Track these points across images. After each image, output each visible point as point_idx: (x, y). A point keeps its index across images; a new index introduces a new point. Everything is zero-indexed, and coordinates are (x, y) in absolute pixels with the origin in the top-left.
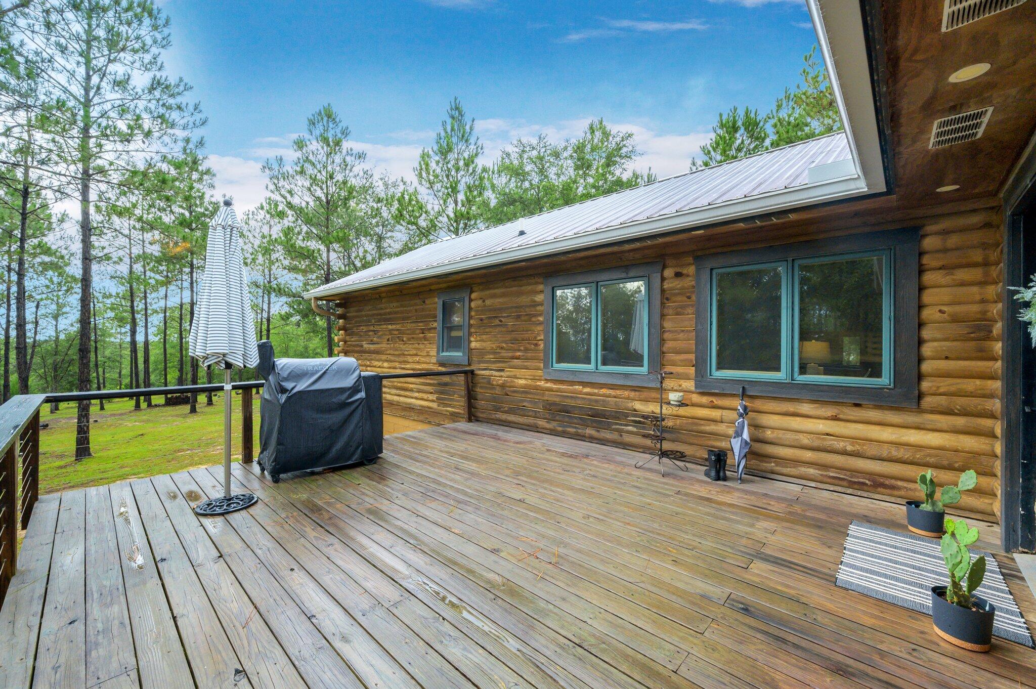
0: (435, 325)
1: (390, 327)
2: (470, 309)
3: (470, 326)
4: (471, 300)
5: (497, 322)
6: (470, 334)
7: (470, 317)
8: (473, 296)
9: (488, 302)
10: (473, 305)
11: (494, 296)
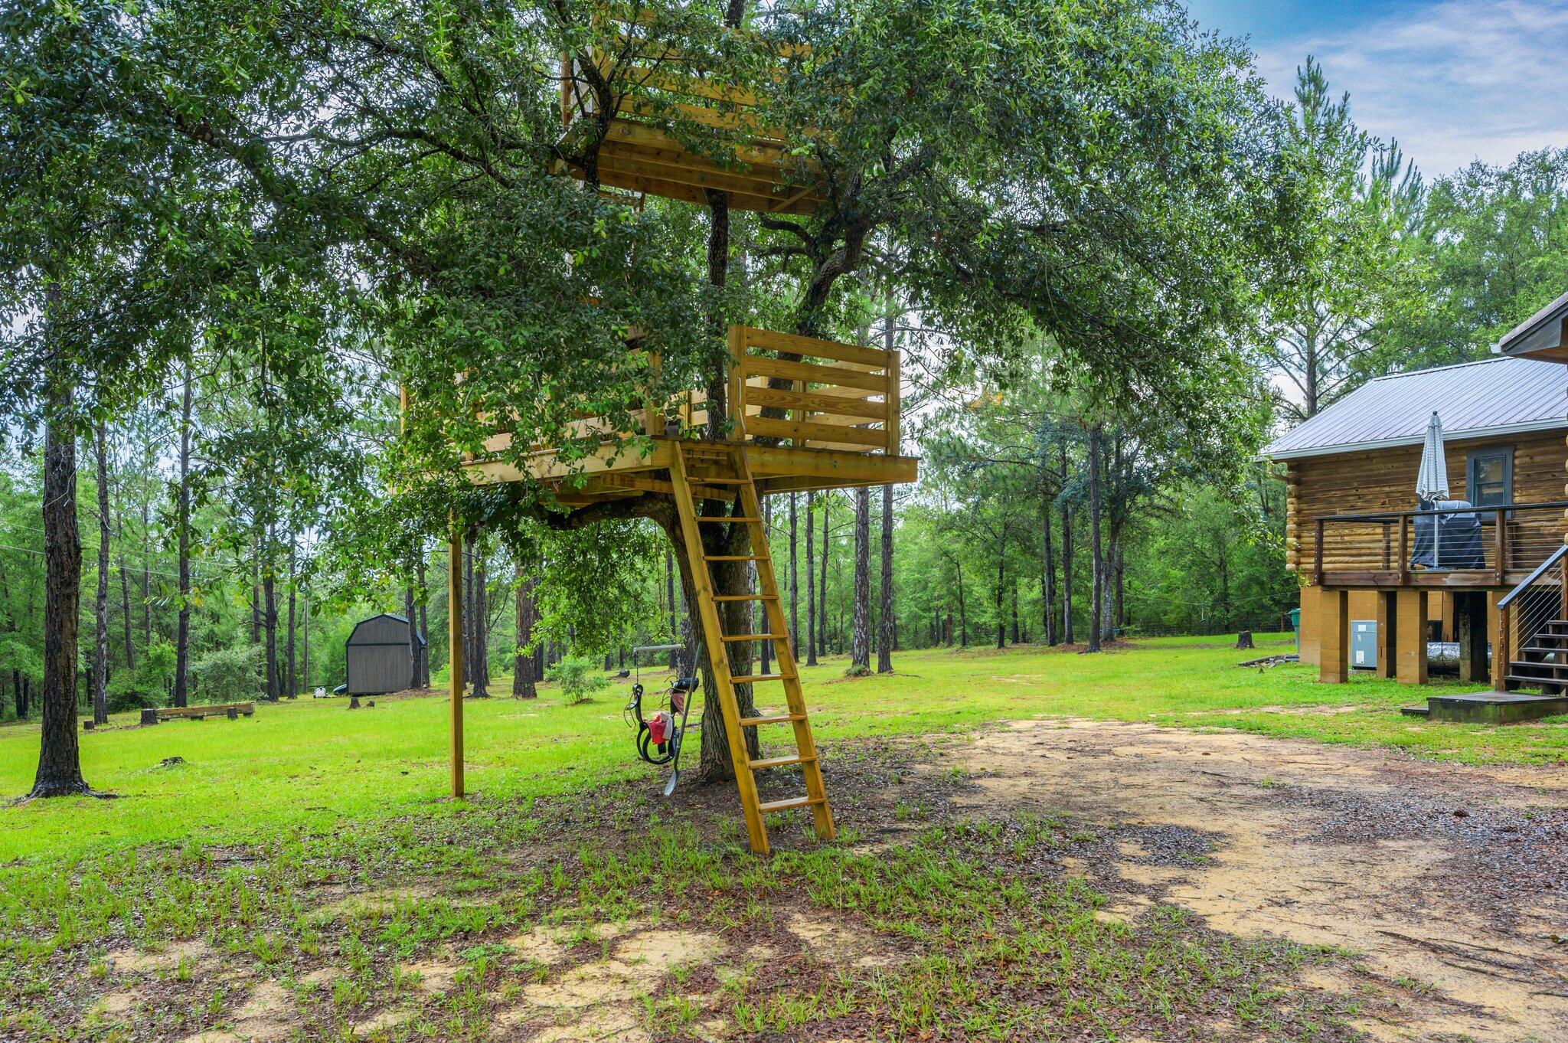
0: (1463, 483)
1: (1387, 489)
2: (1514, 466)
3: (1514, 482)
4: (1514, 458)
5: (1549, 476)
6: (1514, 490)
7: (1514, 474)
8: (1517, 453)
9: (1538, 459)
10: (1517, 462)
11: (1546, 453)
